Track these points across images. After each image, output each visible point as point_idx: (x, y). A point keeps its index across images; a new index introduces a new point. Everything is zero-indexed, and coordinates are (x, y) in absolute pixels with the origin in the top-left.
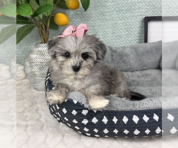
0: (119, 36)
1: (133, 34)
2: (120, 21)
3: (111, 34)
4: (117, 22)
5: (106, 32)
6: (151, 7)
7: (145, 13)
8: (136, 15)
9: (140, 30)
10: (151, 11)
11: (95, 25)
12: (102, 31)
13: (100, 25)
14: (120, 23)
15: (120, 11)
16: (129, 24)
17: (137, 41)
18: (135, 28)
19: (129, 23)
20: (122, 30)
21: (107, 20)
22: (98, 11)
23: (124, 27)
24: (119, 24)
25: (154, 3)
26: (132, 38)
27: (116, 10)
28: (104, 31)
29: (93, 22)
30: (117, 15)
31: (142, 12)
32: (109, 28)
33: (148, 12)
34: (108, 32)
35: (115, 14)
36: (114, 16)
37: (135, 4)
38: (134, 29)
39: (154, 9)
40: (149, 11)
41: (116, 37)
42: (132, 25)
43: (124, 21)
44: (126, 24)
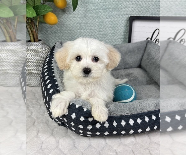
0: (105, 34)
1: (119, 32)
2: (107, 19)
3: (98, 32)
4: (104, 20)
5: (92, 30)
6: (137, 6)
7: (131, 12)
8: (122, 14)
9: (125, 29)
10: (137, 10)
11: (81, 23)
12: (88, 28)
13: (87, 23)
14: (107, 22)
15: (107, 10)
16: (115, 23)
17: (122, 39)
18: (121, 27)
19: (115, 21)
20: (108, 28)
21: (93, 17)
22: (85, 8)
23: (110, 25)
24: (105, 22)
25: (140, 2)
26: (117, 37)
27: (103, 8)
28: (91, 29)
29: (80, 19)
30: (104, 13)
31: (128, 10)
32: (96, 26)
33: (133, 12)
34: (94, 30)
35: (102, 12)
36: (101, 14)
37: (122, 3)
38: (119, 28)
39: (140, 8)
40: (135, 10)
41: (102, 35)
42: (118, 23)
43: (110, 19)
44: (112, 23)
